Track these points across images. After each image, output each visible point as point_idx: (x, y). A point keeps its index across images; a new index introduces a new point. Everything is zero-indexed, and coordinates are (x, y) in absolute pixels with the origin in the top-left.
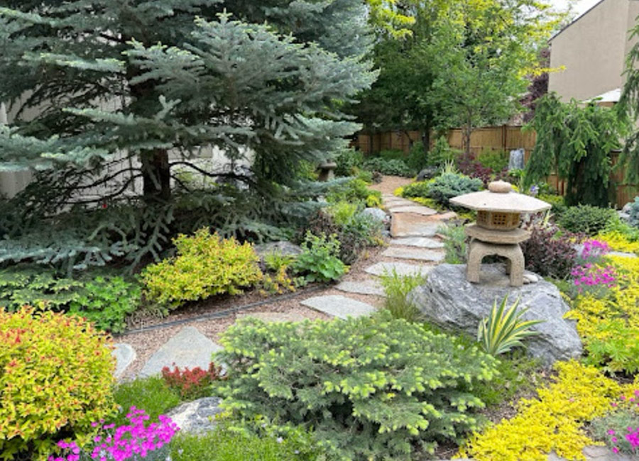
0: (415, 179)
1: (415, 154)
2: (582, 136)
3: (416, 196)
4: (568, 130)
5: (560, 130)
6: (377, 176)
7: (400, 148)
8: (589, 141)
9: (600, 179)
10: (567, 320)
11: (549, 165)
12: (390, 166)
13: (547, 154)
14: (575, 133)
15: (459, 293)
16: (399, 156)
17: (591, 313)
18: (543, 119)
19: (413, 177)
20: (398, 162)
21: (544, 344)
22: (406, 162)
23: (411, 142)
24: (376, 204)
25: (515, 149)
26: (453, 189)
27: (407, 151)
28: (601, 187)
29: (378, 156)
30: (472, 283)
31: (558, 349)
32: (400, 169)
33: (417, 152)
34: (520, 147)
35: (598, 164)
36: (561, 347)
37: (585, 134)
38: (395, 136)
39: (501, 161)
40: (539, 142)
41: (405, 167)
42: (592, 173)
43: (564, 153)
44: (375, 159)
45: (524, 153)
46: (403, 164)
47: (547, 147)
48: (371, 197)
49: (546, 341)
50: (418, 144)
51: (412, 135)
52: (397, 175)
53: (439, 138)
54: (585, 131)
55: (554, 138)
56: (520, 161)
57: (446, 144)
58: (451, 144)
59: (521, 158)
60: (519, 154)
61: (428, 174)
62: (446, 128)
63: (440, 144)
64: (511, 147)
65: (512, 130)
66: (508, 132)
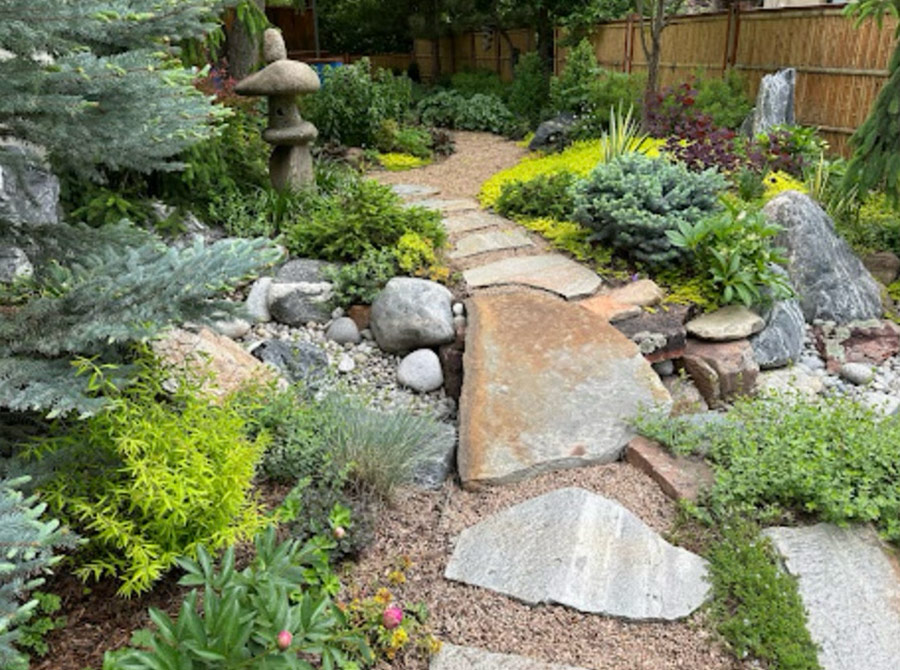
0: (526, 143)
1: (524, 81)
3: (534, 214)
6: (444, 140)
7: (492, 66)
12: (471, 110)
16: (492, 86)
19: (521, 137)
20: (488, 99)
22: (505, 101)
23: (516, 53)
24: (425, 263)
25: (774, 72)
26: (647, 206)
27: (507, 74)
29: (448, 86)
32: (493, 117)
33: (529, 76)
38: (481, 42)
39: (732, 102)
41: (506, 112)
44: (442, 94)
46: (499, 105)
48: (410, 240)
50: (529, 57)
51: (519, 38)
52: (487, 130)
53: (576, 45)
56: (785, 103)
57: (593, 58)
58: (604, 58)
59: (787, 93)
60: (784, 83)
61: (558, 134)
62: (589, 20)
63: (580, 58)
64: (750, 63)
65: (755, 20)
66: (743, 25)
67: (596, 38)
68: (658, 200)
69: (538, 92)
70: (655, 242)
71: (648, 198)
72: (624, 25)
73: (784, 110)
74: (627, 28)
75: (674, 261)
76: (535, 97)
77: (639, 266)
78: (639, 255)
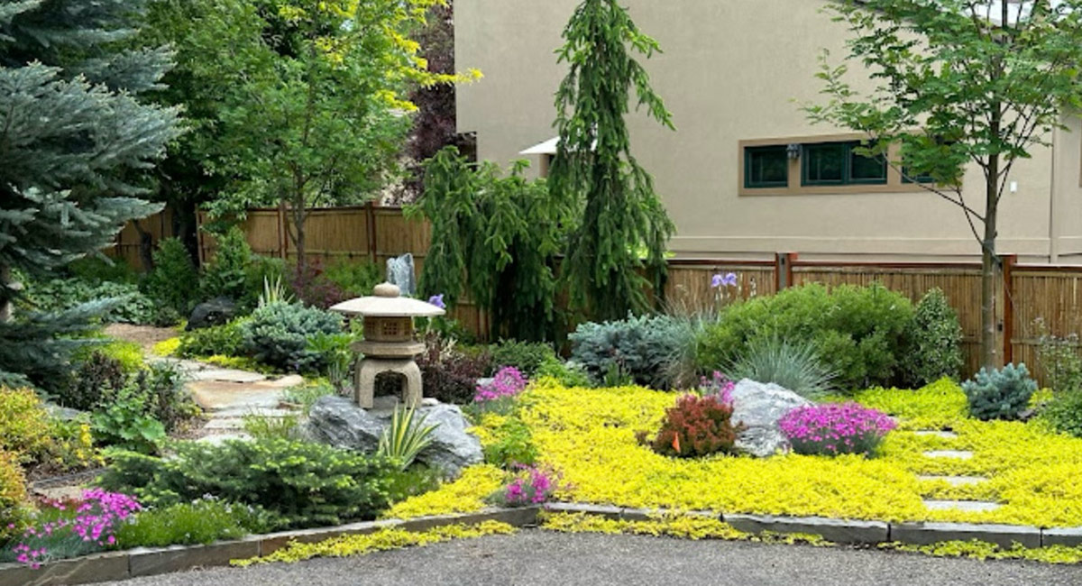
0: (183, 326)
1: (167, 270)
2: (504, 228)
4: (481, 219)
5: (468, 218)
8: (517, 237)
9: (540, 305)
10: (469, 434)
11: (456, 280)
13: (451, 261)
14: (491, 222)
15: (353, 417)
17: (494, 428)
18: (440, 196)
21: (447, 455)
25: (396, 257)
28: (544, 321)
30: (365, 409)
31: (460, 457)
33: (171, 264)
34: (405, 252)
35: (534, 279)
36: (463, 455)
37: (507, 224)
40: (435, 240)
41: (147, 302)
42: (526, 295)
43: (478, 259)
45: (412, 263)
46: (136, 295)
47: (449, 249)
49: (449, 451)
50: (170, 243)
53: (226, 231)
54: (508, 221)
55: (460, 232)
56: (408, 280)
57: (246, 246)
58: (259, 246)
59: (407, 273)
60: (405, 264)
61: (216, 314)
62: (236, 206)
63: (231, 243)
64: (387, 250)
65: (385, 216)
66: (377, 218)
67: (247, 226)
68: (297, 326)
69: (183, 281)
70: (298, 352)
71: (292, 324)
72: (276, 213)
73: (407, 285)
74: (279, 216)
75: (312, 364)
76: (181, 287)
77: (289, 368)
78: (290, 361)
